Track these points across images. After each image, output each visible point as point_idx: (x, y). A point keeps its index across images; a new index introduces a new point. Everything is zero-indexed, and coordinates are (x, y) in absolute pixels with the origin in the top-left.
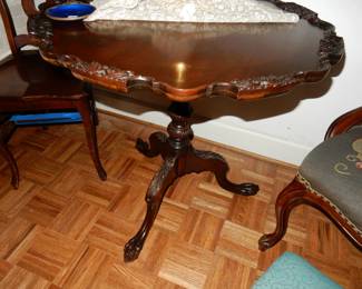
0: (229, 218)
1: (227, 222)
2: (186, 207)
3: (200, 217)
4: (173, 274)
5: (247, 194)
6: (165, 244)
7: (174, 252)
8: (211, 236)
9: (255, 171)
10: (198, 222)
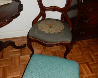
0: (21, 55)
1: (21, 56)
2: (9, 58)
3: (13, 59)
4: (11, 76)
5: (24, 47)
6: (6, 70)
7: (9, 71)
8: (18, 62)
9: (24, 41)
10: (13, 60)
